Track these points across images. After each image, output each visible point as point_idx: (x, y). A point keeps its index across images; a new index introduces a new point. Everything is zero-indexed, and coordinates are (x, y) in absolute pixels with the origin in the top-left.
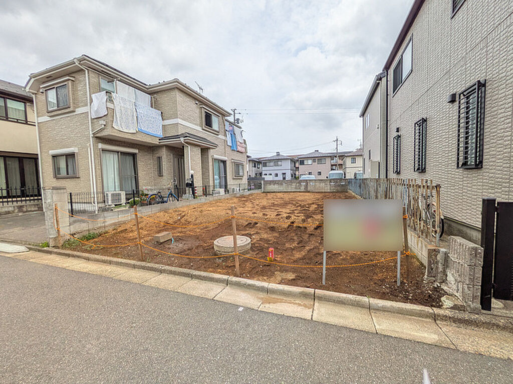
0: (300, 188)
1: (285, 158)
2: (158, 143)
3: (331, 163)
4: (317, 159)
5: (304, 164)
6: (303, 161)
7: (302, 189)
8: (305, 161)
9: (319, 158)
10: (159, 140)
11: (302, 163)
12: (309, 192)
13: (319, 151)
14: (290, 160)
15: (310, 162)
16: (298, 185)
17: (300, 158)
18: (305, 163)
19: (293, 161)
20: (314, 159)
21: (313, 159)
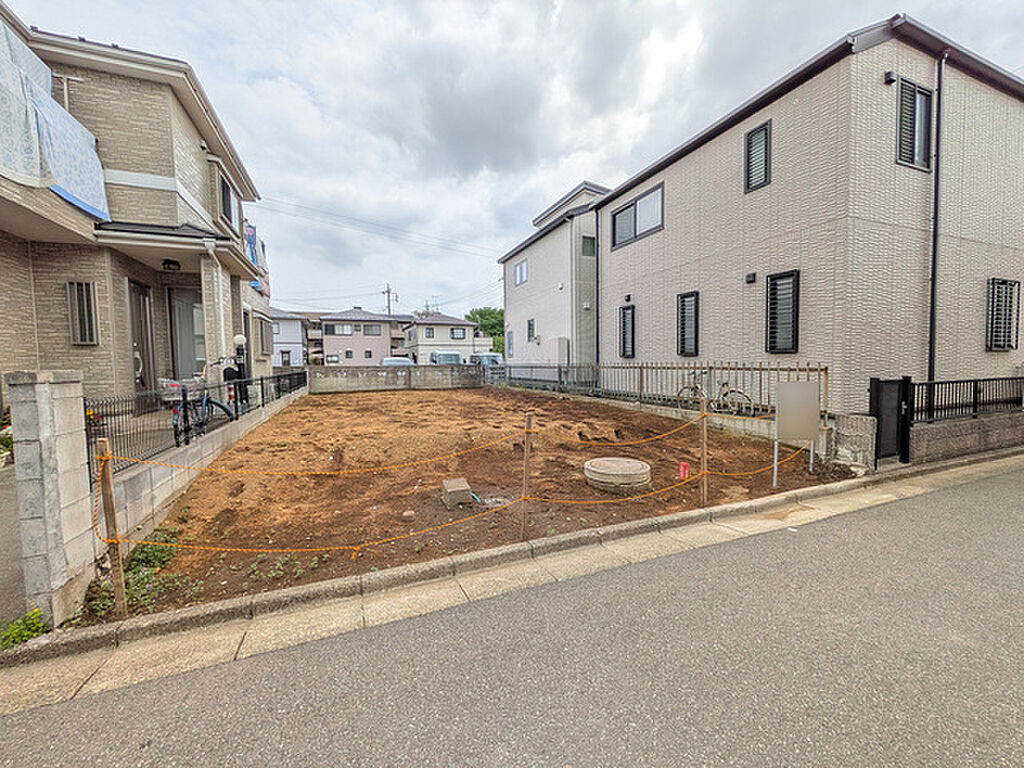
0: (395, 383)
1: (288, 316)
2: (92, 238)
3: (391, 334)
4: (362, 324)
5: (334, 334)
6: (333, 326)
7: (401, 384)
8: (336, 327)
9: (367, 324)
10: (97, 227)
11: (330, 330)
12: (414, 389)
13: (363, 309)
14: (300, 323)
15: (347, 329)
16: (390, 375)
17: (325, 320)
18: (337, 332)
19: (306, 325)
20: (357, 324)
21: (354, 323)
